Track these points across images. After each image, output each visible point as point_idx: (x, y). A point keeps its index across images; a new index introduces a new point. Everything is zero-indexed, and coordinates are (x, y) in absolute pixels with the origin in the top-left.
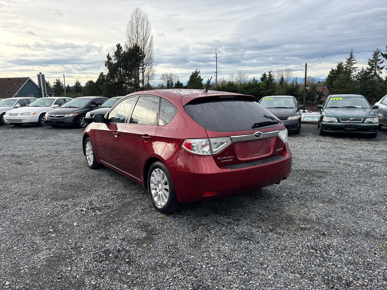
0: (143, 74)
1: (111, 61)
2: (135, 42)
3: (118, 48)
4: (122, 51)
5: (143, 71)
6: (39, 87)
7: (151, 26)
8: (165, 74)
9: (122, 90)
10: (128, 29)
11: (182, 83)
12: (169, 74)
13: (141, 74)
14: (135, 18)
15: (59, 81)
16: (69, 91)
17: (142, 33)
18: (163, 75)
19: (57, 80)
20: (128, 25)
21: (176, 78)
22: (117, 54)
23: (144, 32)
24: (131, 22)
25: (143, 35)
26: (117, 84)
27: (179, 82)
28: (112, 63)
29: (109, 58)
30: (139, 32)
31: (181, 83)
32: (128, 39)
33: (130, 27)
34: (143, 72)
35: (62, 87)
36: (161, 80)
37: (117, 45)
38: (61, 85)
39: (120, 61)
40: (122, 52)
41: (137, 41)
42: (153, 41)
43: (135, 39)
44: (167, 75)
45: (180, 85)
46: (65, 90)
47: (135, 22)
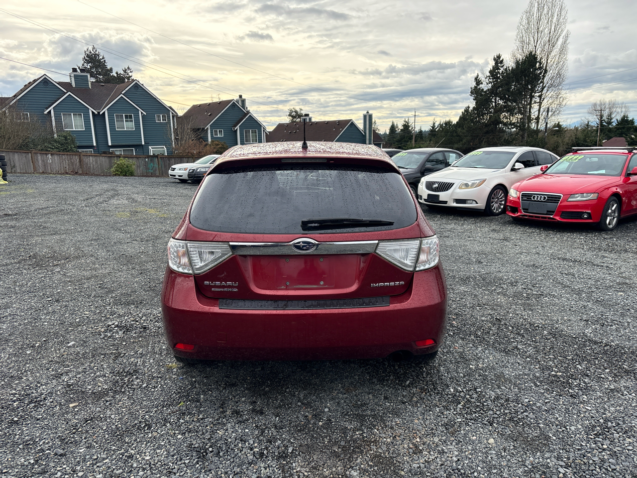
0: (540, 106)
1: (481, 86)
2: (531, 48)
3: (496, 63)
4: (503, 66)
5: (540, 100)
6: (364, 134)
7: (568, 15)
8: (598, 102)
9: (494, 136)
10: (521, 26)
11: (633, 119)
12: (607, 102)
13: (535, 107)
14: (536, 4)
15: (408, 123)
16: (421, 138)
17: (547, 29)
18: (595, 105)
19: (405, 121)
20: (522, 19)
21: (624, 110)
22: (493, 73)
23: (553, 28)
24: (529, 12)
25: (550, 33)
26: (486, 125)
27: (627, 117)
28: (483, 90)
29: (478, 82)
30: (541, 29)
31: (630, 119)
32: (518, 43)
33: (525, 22)
34: (540, 103)
35: (410, 132)
36: (589, 115)
37: (495, 57)
38: (410, 128)
39: (497, 85)
40: (502, 69)
41: (536, 47)
42: (568, 42)
43: (532, 42)
44: (604, 104)
45: (628, 124)
46: (414, 137)
47: (535, 11)
